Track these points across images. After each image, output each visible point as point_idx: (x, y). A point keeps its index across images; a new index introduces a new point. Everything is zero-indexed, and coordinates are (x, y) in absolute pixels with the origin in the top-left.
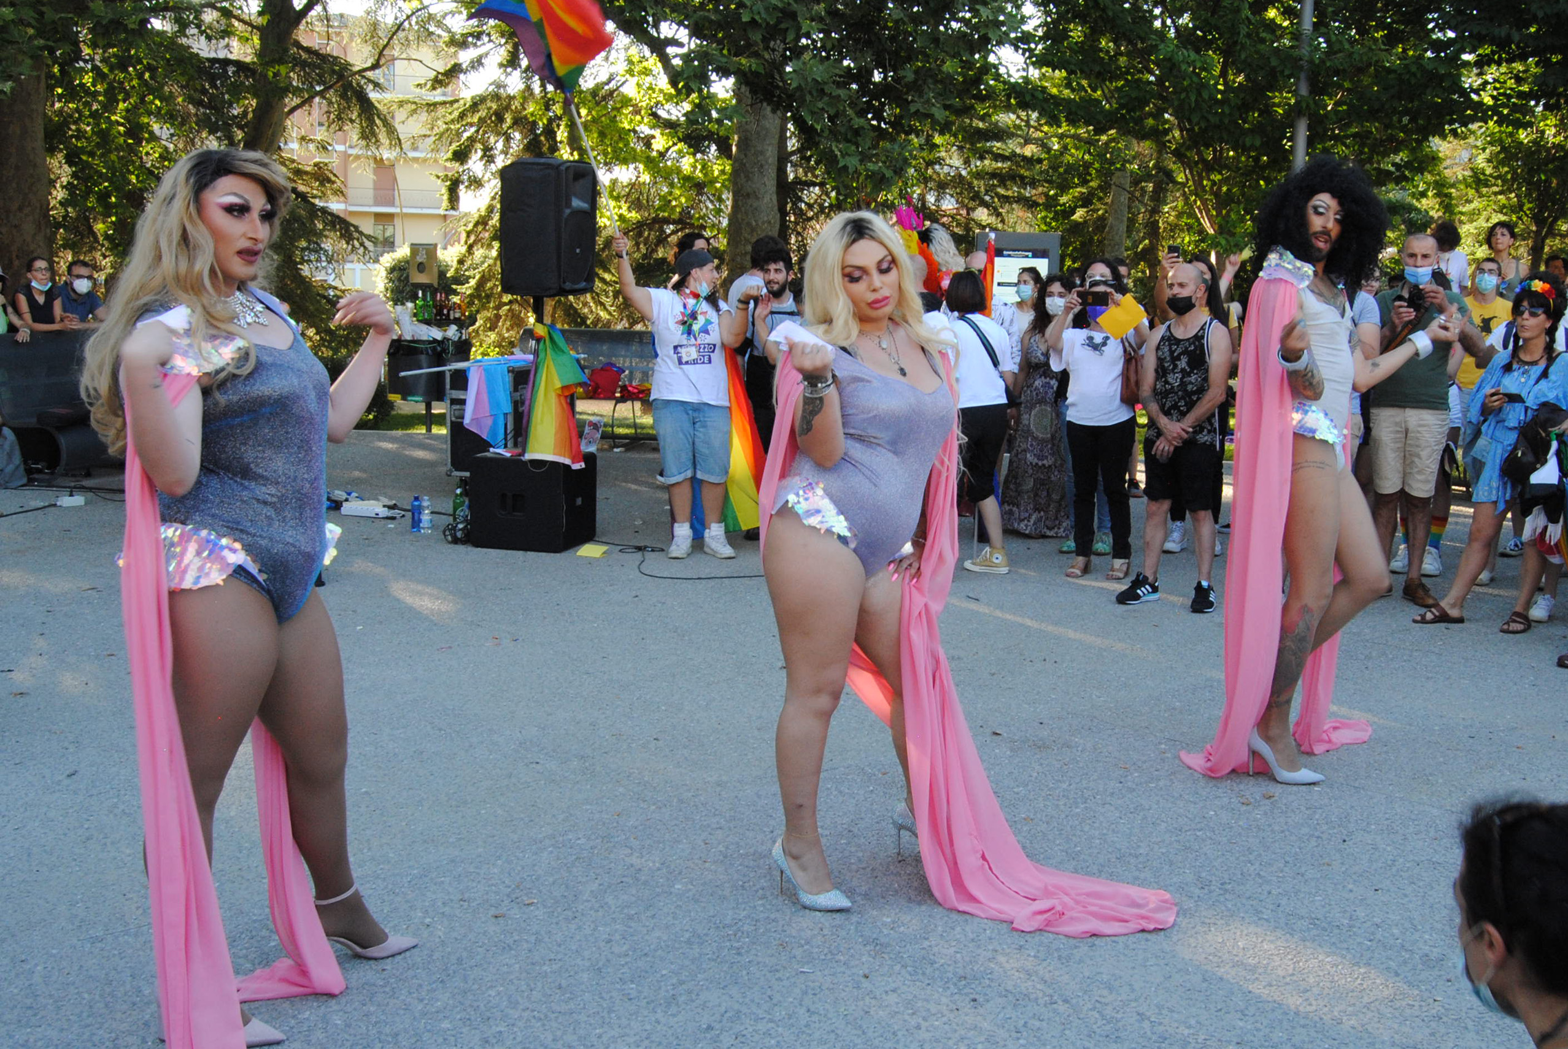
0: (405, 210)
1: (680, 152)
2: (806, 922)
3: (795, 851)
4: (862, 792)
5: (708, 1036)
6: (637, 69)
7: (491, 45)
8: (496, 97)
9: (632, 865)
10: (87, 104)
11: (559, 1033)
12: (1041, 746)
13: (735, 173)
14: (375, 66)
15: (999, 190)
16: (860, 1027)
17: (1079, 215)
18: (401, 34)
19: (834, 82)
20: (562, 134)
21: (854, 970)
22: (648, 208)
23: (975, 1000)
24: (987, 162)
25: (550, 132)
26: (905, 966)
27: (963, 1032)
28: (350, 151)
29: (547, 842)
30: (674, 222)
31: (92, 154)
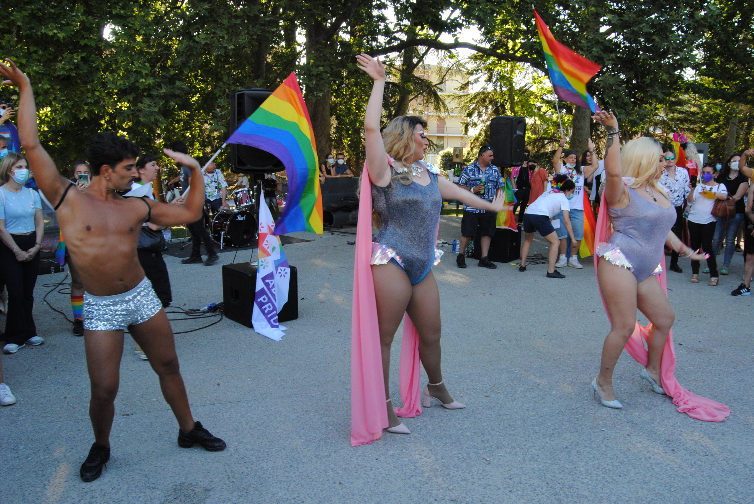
0: (449, 135)
1: (552, 112)
2: (605, 410)
3: (601, 383)
4: (626, 363)
5: (566, 450)
6: (537, 81)
7: (482, 74)
8: (483, 93)
9: (536, 382)
10: (344, 99)
11: (510, 442)
12: (700, 351)
13: (574, 120)
14: (441, 83)
15: (680, 125)
16: (626, 455)
17: (714, 135)
18: (450, 71)
19: (617, 84)
20: (508, 106)
21: (624, 432)
22: (538, 134)
23: (673, 450)
24: (675, 114)
25: (503, 106)
26: (644, 433)
27: (668, 462)
28: (429, 114)
29: (504, 371)
30: (548, 139)
31: (344, 116)
